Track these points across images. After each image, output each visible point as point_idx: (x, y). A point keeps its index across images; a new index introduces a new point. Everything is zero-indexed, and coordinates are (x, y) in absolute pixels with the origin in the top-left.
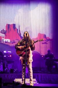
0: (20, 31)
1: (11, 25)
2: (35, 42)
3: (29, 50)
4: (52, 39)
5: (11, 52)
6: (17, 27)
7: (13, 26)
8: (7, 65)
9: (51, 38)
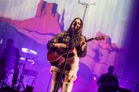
0: (63, 19)
1: (49, 4)
2: (86, 41)
3: (72, 55)
4: (121, 49)
5: (36, 53)
6: (59, 11)
7: (52, 7)
8: (22, 77)
9: (120, 47)
